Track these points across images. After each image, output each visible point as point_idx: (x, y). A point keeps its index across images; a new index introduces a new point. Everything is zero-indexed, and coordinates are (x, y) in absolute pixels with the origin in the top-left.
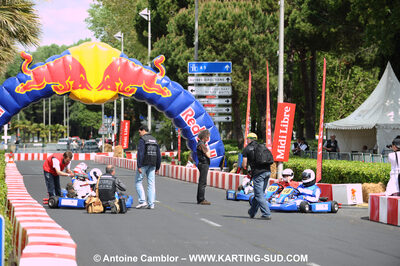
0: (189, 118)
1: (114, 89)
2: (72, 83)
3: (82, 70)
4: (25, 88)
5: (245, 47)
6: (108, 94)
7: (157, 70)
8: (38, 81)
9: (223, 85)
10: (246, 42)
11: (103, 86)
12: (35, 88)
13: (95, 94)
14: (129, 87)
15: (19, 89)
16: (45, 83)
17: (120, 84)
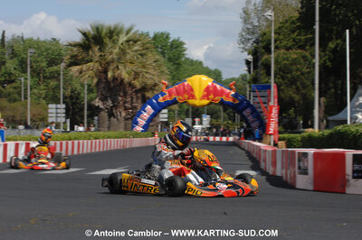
0: (248, 114)
1: (208, 99)
2: (187, 96)
3: (192, 90)
4: (164, 99)
5: (298, 76)
6: (206, 102)
7: (231, 89)
8: (170, 95)
10: (299, 73)
11: (203, 97)
12: (168, 99)
13: (199, 101)
14: (217, 98)
15: (161, 99)
16: (173, 97)
17: (211, 96)
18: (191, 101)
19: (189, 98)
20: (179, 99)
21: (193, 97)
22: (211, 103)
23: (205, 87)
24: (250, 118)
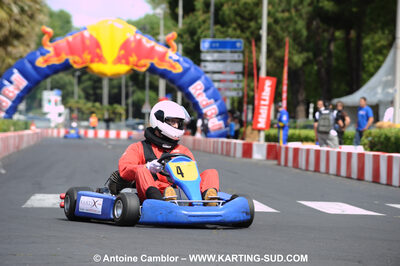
0: (198, 92)
1: (127, 63)
4: (46, 61)
6: (123, 69)
7: (168, 46)
8: (58, 54)
9: (235, 61)
15: (40, 62)
16: (64, 57)
17: (133, 59)
18: (97, 67)
19: (92, 61)
20: (75, 62)
21: (100, 58)
22: (132, 70)
24: (202, 99)
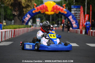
1: (54, 12)
2: (45, 10)
4: (35, 11)
7: (63, 7)
13: (50, 12)
14: (57, 11)
16: (39, 10)
17: (55, 11)
18: (47, 13)
19: (46, 11)
20: (42, 12)
21: (47, 11)
22: (55, 13)
23: (52, 6)
24: (72, 20)
